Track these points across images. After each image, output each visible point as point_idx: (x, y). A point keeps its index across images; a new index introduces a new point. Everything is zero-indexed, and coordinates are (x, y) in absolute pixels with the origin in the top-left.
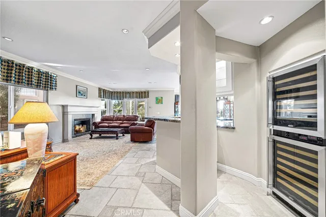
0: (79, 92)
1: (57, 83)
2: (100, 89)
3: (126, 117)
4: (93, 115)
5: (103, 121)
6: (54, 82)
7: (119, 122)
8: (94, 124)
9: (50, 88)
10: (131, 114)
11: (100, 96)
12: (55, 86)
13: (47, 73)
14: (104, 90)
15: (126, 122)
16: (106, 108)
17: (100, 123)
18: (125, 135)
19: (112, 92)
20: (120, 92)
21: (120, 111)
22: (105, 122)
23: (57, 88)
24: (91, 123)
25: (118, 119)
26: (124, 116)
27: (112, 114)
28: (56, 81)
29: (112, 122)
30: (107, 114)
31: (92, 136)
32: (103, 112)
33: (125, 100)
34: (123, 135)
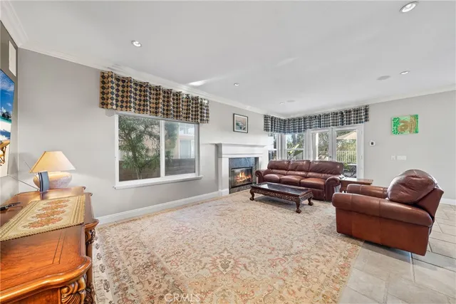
0: (237, 124)
1: (210, 112)
2: (266, 117)
3: (312, 165)
4: (256, 159)
5: (272, 169)
6: (205, 111)
7: (299, 173)
8: (258, 173)
9: (201, 120)
10: (317, 159)
11: (266, 129)
12: (207, 117)
13: (197, 99)
14: (272, 118)
15: (314, 174)
16: (275, 147)
17: (267, 172)
18: (315, 203)
19: (285, 121)
20: (299, 119)
21: (296, 153)
22: (274, 171)
23: (210, 119)
24: (254, 172)
25: (297, 168)
26: (308, 162)
27: (285, 158)
28: (207, 110)
29: (285, 172)
30: (278, 159)
31: (253, 196)
32: (272, 155)
33: (309, 132)
34: (310, 204)
